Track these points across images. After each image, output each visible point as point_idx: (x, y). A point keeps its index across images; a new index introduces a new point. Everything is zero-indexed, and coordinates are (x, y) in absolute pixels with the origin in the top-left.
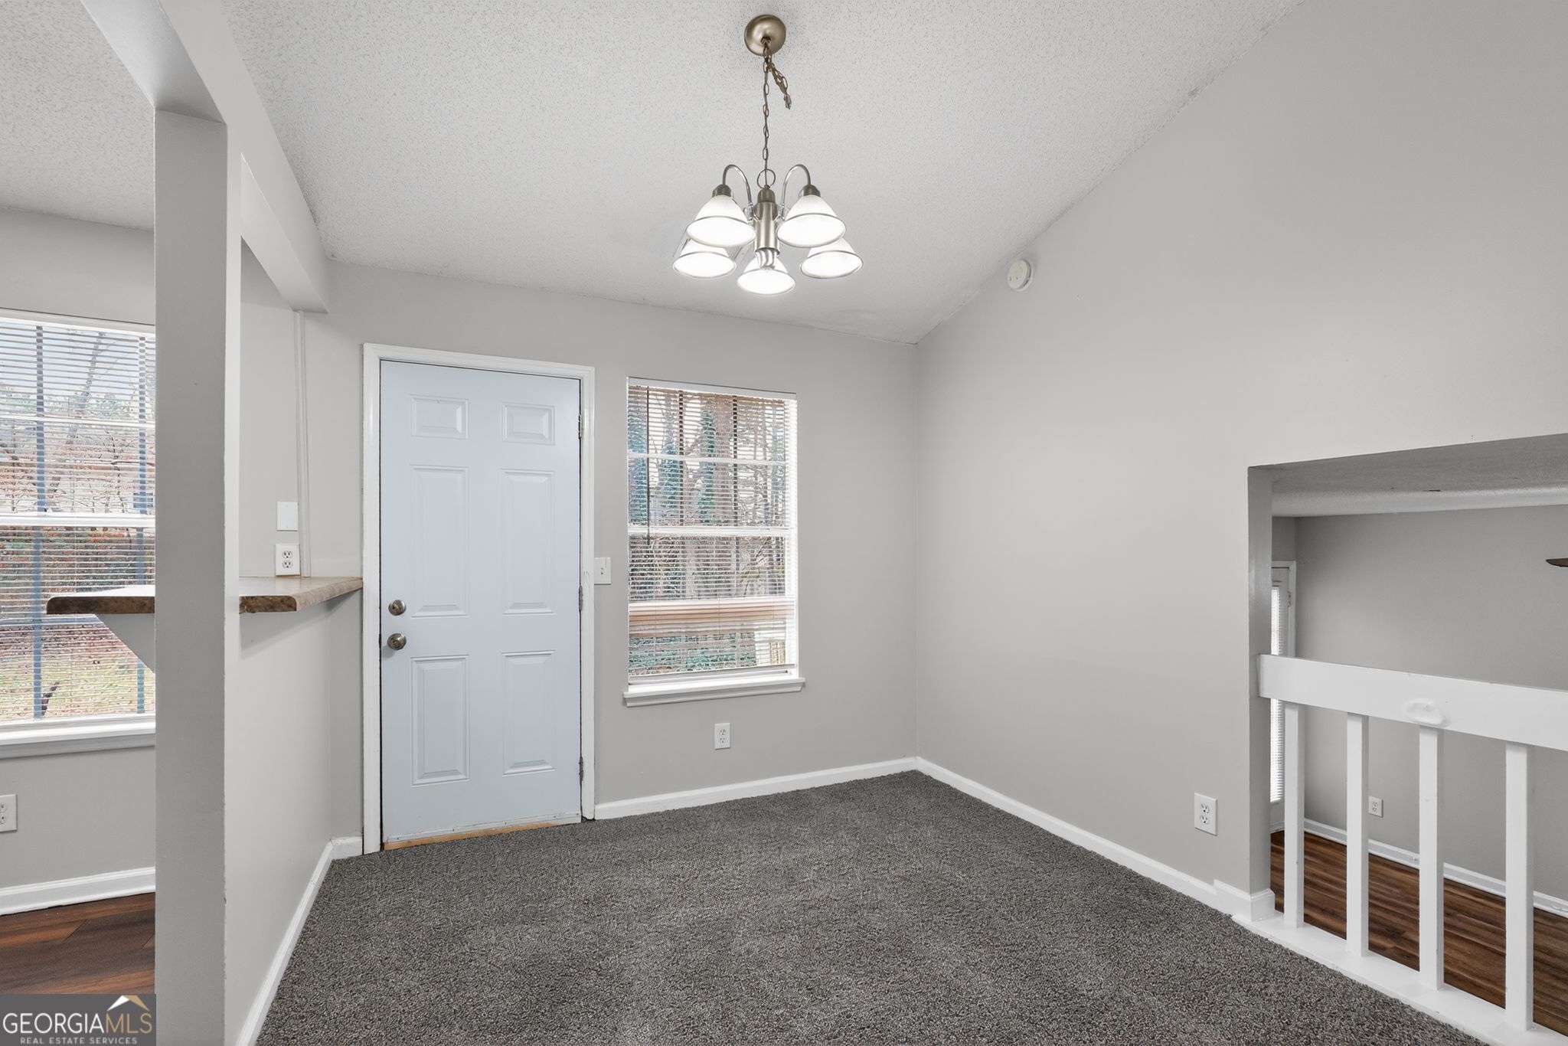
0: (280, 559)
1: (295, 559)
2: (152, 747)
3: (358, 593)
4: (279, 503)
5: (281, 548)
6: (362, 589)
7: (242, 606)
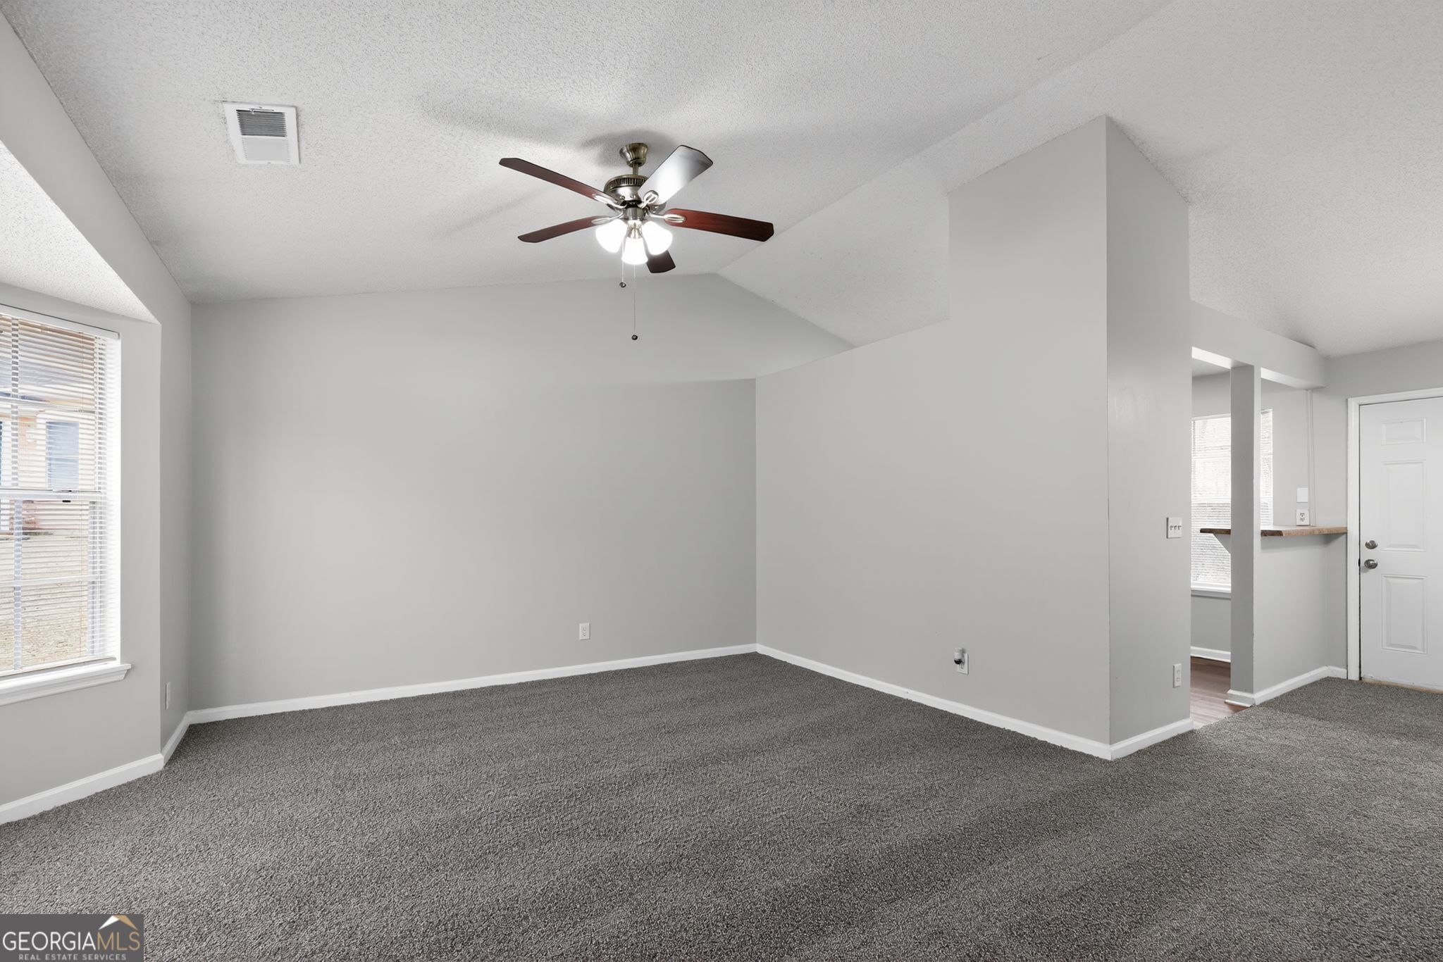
0: (1299, 517)
1: (1306, 517)
2: (1230, 599)
3: (1345, 536)
4: (1298, 489)
5: (1299, 511)
6: (1346, 533)
7: (1262, 533)
